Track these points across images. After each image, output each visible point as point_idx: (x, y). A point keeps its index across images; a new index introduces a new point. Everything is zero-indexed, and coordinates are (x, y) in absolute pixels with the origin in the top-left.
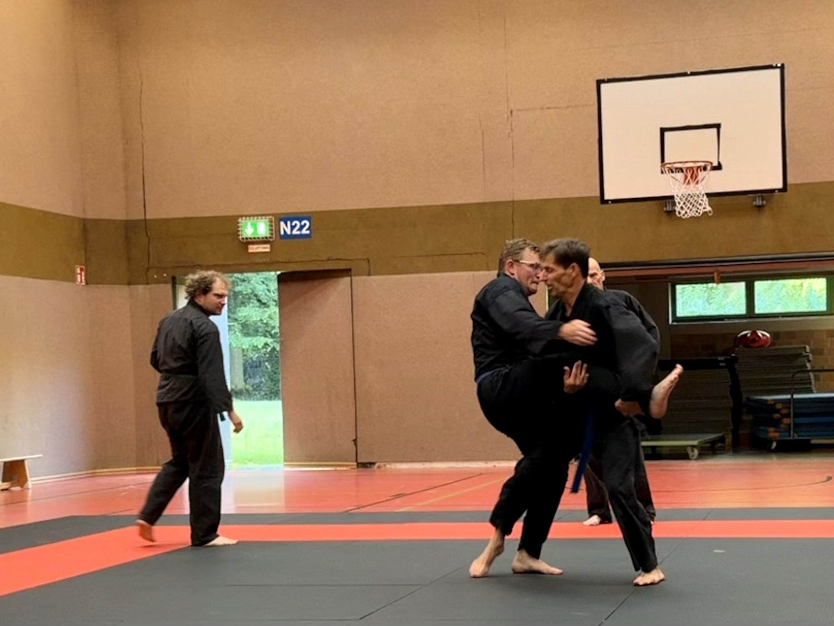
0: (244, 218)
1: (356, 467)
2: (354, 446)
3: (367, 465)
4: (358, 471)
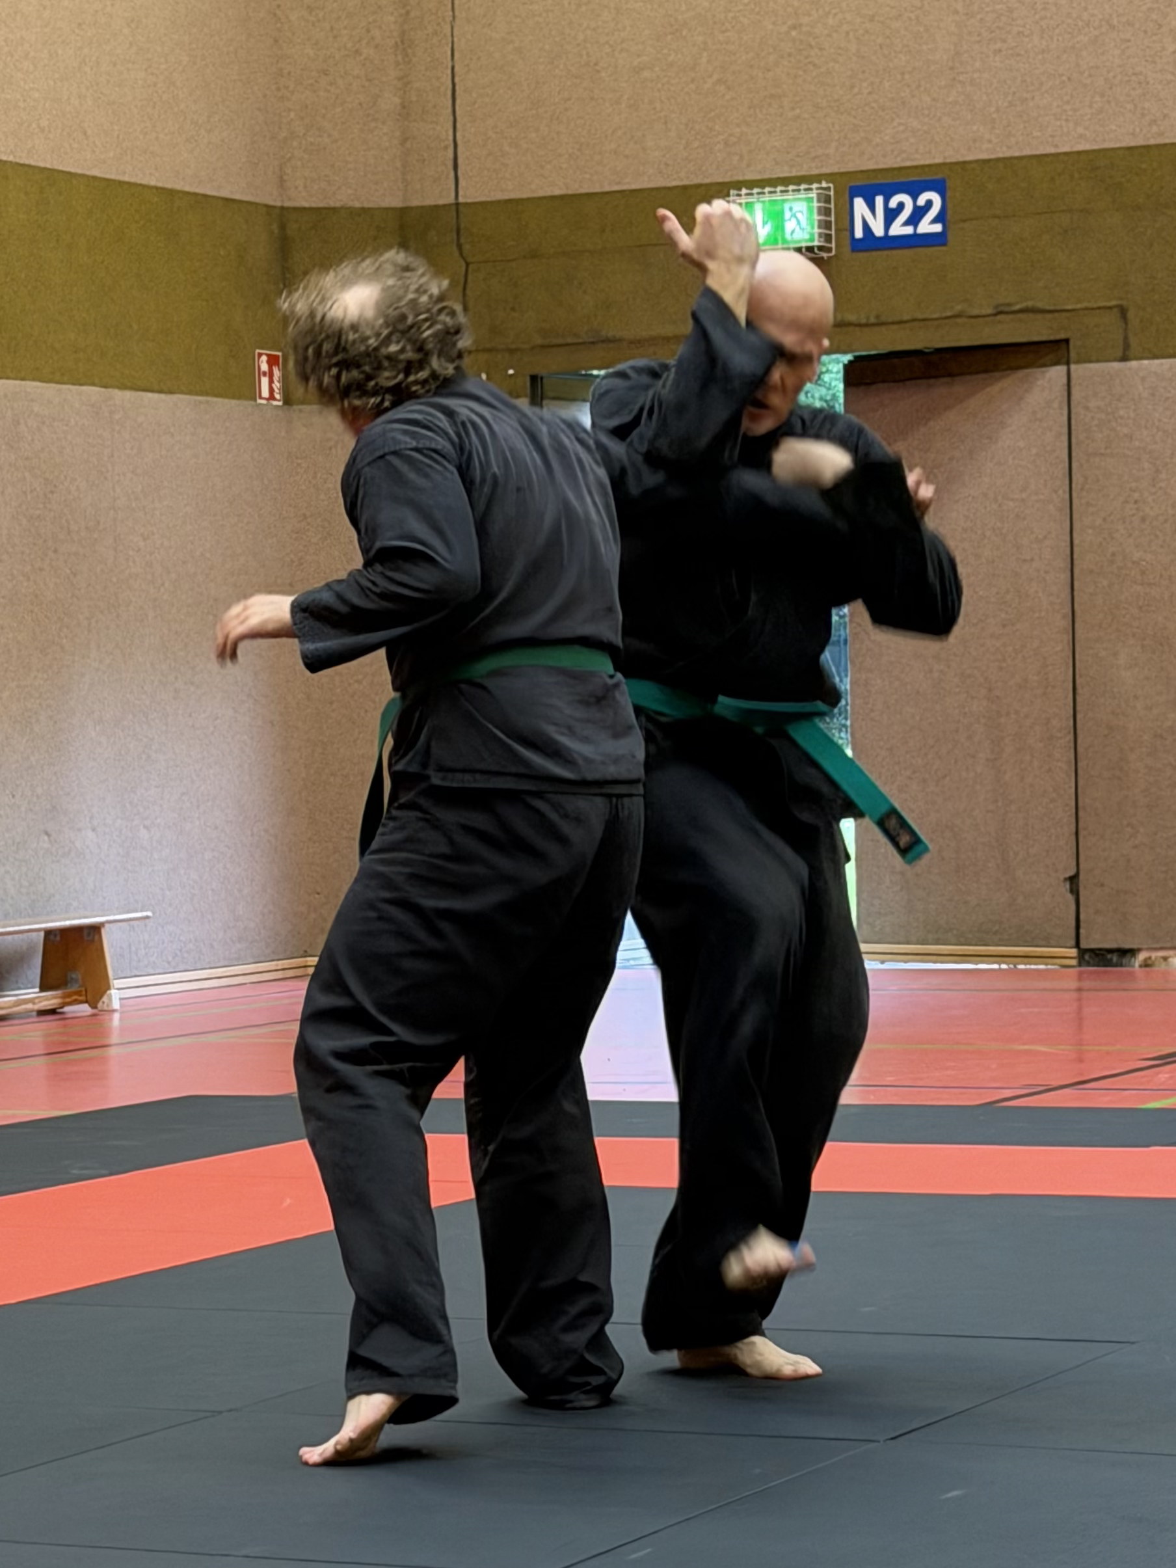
0: (744, 191)
1: (1074, 962)
2: (1071, 898)
3: (1109, 956)
4: (1080, 977)
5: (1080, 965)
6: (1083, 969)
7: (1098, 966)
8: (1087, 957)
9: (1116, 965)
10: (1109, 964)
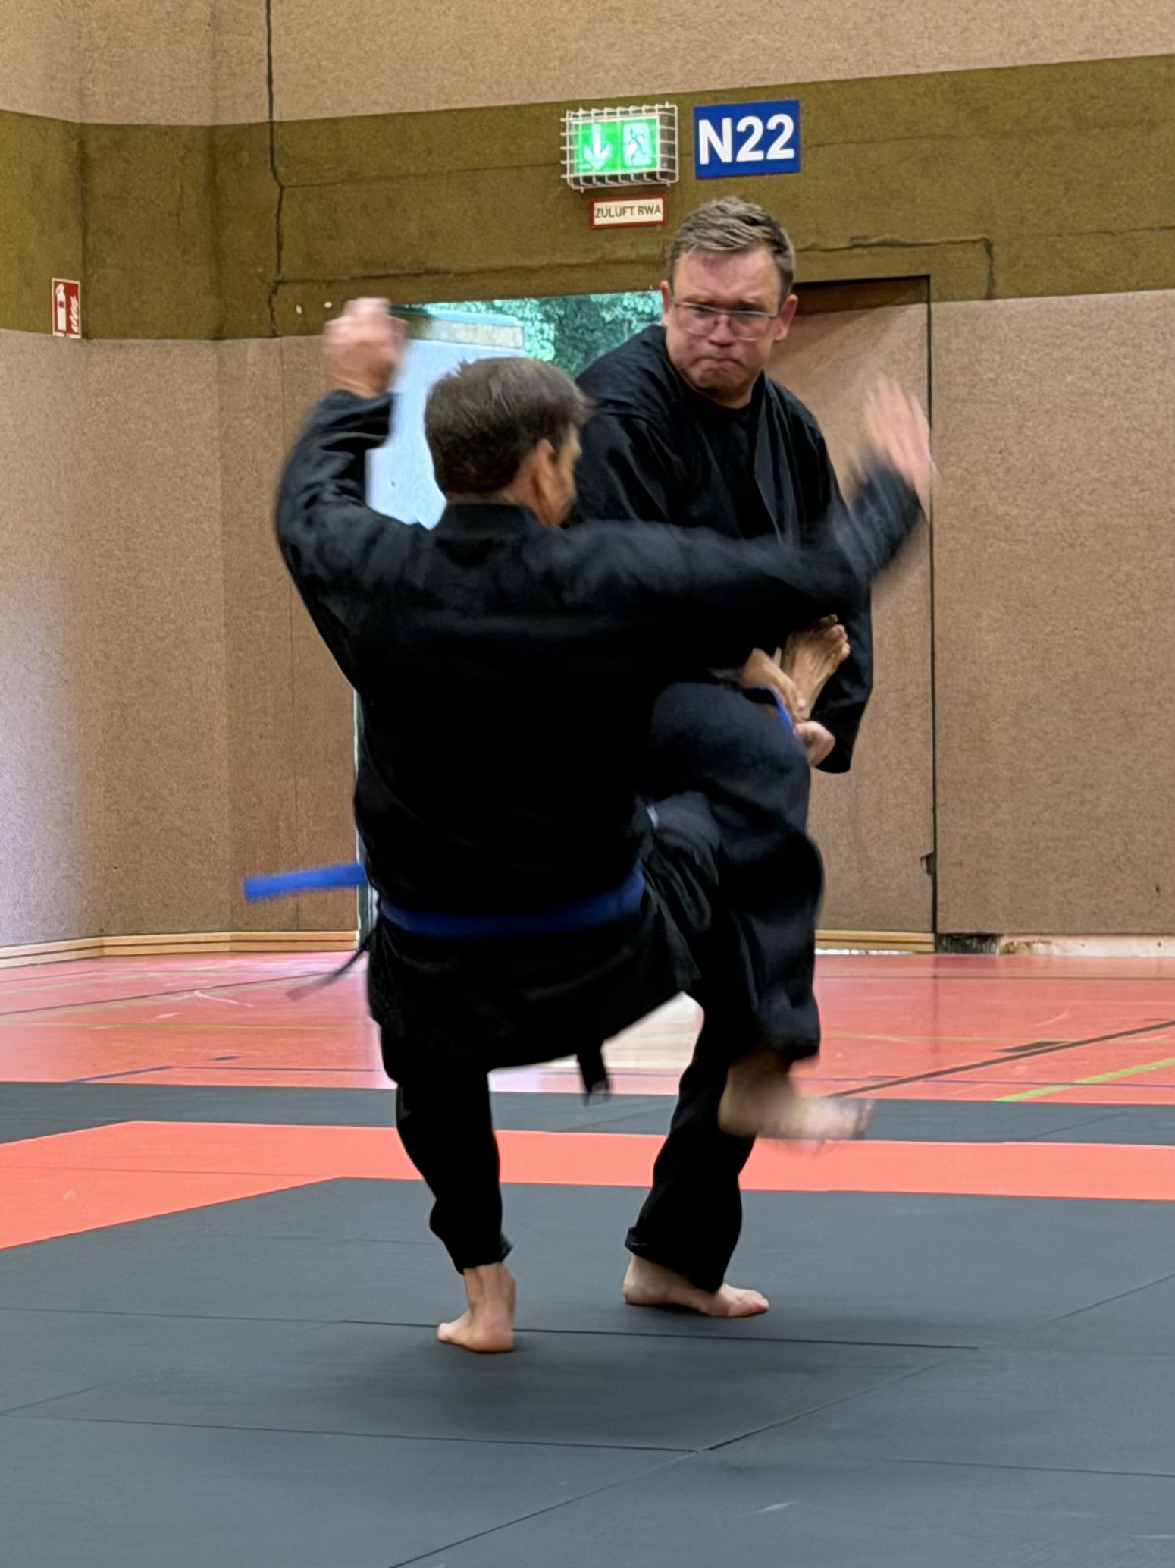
0: (581, 112)
1: (931, 948)
2: (928, 879)
3: (968, 942)
4: (937, 964)
5: (937, 951)
6: (939, 955)
7: (956, 951)
8: (944, 943)
9: (975, 951)
10: (966, 949)
